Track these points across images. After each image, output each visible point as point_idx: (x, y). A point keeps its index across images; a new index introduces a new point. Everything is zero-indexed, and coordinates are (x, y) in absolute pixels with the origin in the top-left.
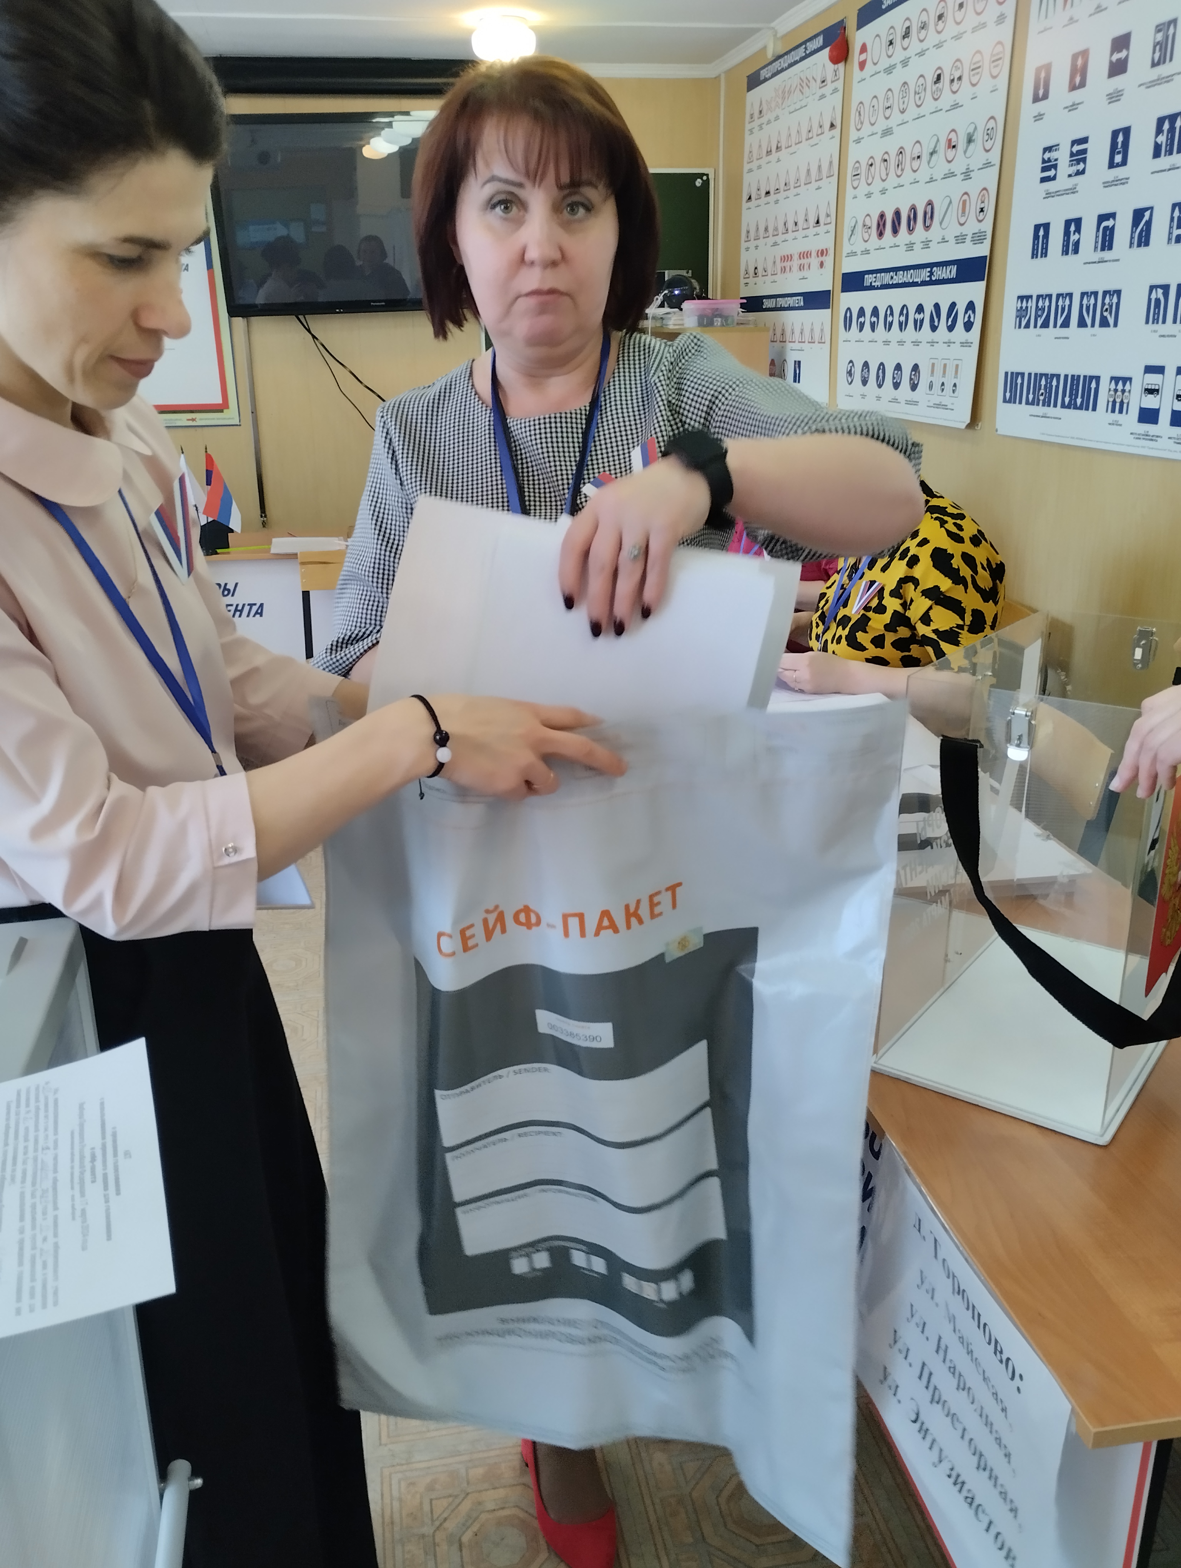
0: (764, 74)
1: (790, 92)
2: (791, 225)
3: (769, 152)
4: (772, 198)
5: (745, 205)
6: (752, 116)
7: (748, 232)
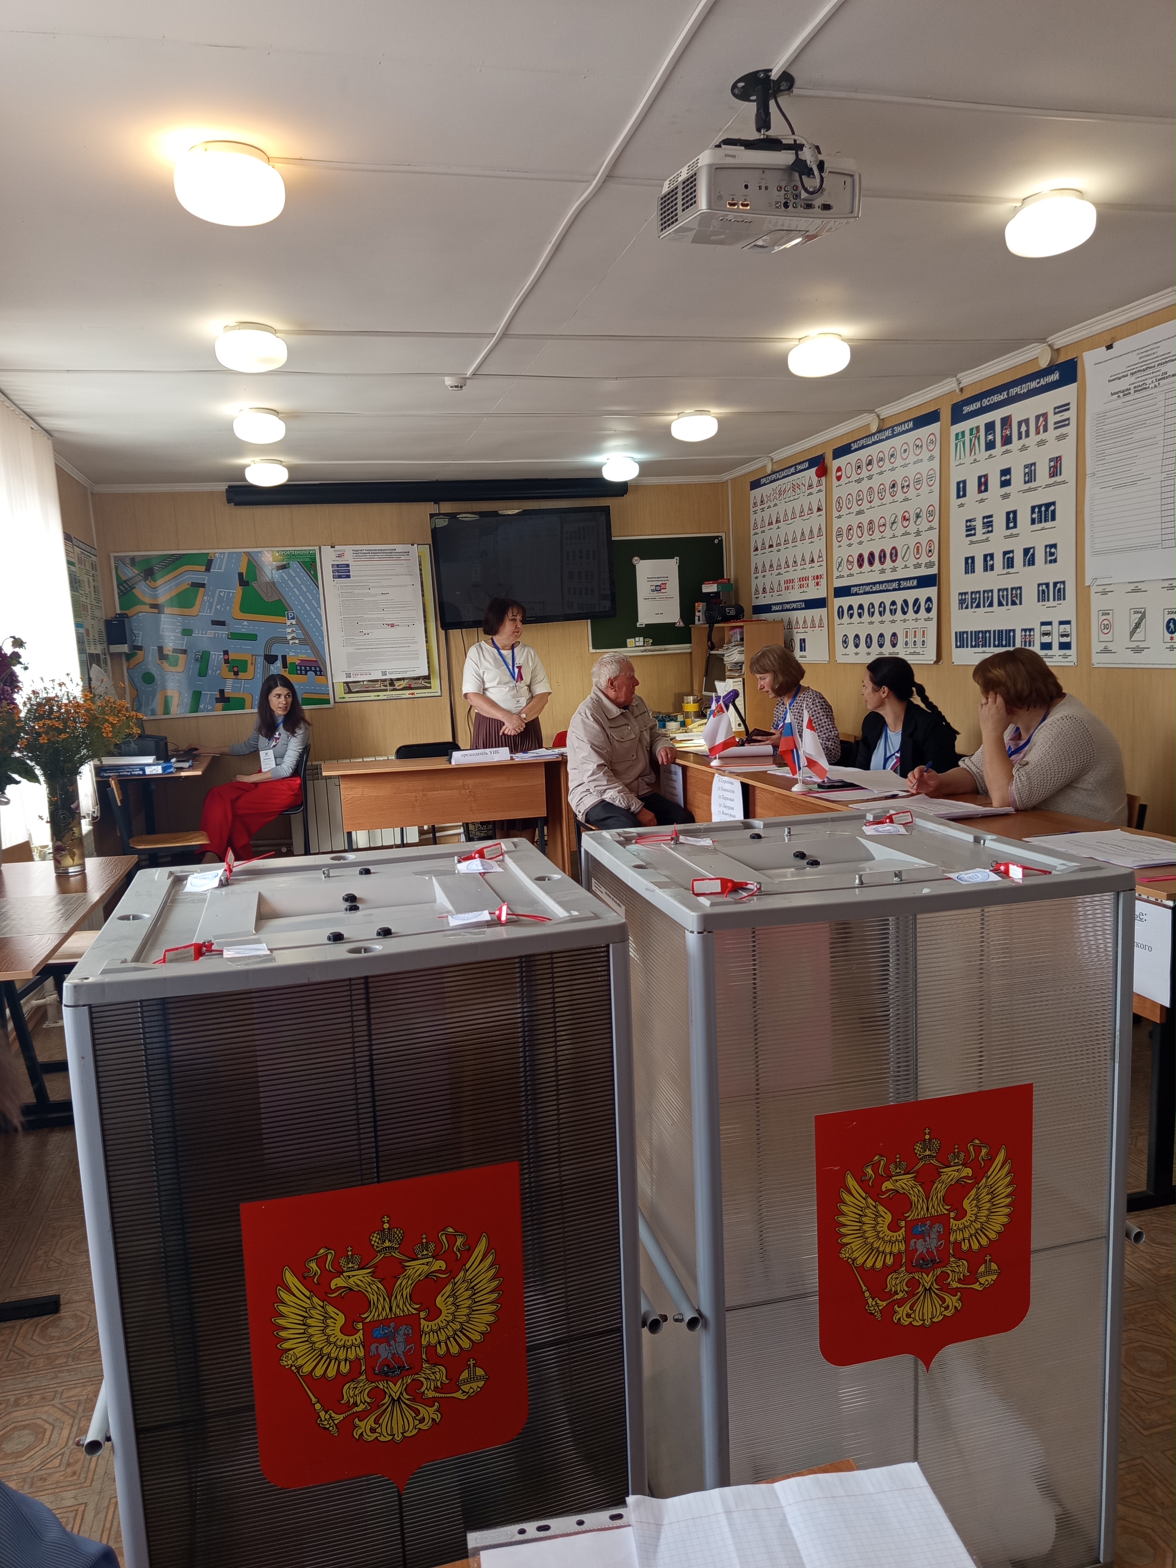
0: (763, 481)
1: (785, 491)
2: (791, 563)
3: (770, 524)
4: (775, 548)
5: (753, 553)
6: (755, 503)
7: (756, 568)
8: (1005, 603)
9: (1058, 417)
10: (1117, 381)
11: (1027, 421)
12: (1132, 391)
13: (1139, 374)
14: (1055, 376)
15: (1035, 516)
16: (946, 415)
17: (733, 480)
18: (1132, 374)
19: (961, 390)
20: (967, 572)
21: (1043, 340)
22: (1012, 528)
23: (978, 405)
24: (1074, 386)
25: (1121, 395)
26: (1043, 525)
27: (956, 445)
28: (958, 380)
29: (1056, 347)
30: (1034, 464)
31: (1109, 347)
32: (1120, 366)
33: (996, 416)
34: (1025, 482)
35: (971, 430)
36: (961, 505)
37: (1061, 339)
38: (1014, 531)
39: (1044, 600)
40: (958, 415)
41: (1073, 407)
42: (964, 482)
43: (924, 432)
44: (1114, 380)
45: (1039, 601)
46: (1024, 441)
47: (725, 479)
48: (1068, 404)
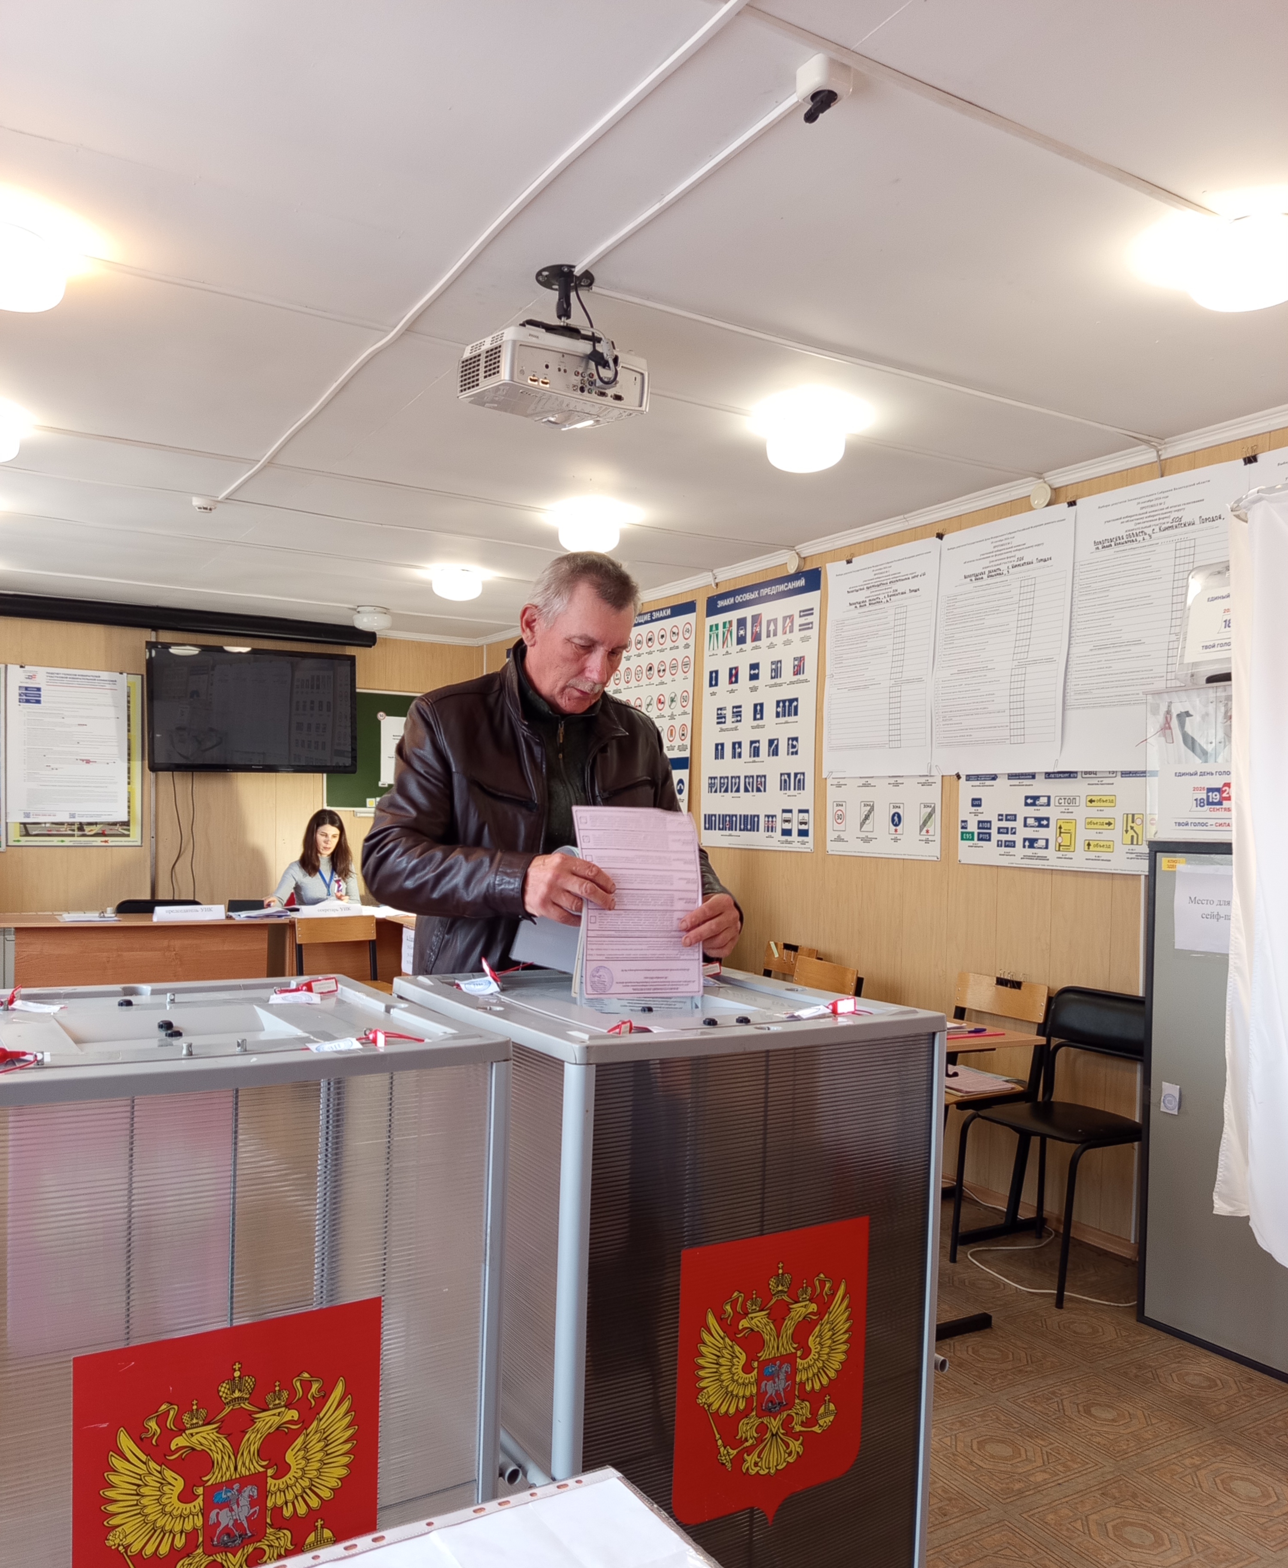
8: (750, 789)
9: (803, 620)
10: (855, 593)
11: (775, 621)
12: (867, 604)
13: (873, 589)
14: (801, 582)
15: (780, 710)
16: (701, 606)
17: (489, 646)
18: (868, 588)
19: (717, 585)
20: (716, 758)
21: (791, 548)
22: (758, 719)
23: (732, 600)
24: (817, 594)
25: (858, 606)
26: (787, 718)
27: (710, 636)
28: (714, 575)
29: (803, 556)
30: (780, 661)
31: (849, 562)
32: (858, 580)
33: (747, 613)
34: (772, 678)
35: (725, 624)
36: (713, 694)
37: (809, 549)
38: (760, 722)
39: (785, 789)
40: (713, 609)
41: (816, 612)
42: (717, 672)
43: (680, 621)
44: (852, 592)
45: (781, 789)
46: (772, 639)
47: (480, 643)
48: (812, 609)
